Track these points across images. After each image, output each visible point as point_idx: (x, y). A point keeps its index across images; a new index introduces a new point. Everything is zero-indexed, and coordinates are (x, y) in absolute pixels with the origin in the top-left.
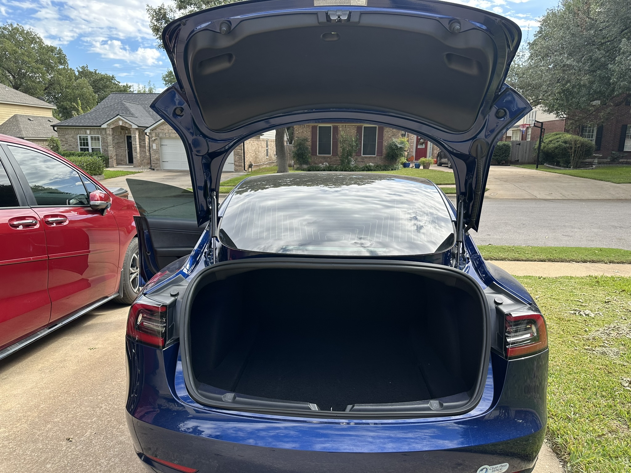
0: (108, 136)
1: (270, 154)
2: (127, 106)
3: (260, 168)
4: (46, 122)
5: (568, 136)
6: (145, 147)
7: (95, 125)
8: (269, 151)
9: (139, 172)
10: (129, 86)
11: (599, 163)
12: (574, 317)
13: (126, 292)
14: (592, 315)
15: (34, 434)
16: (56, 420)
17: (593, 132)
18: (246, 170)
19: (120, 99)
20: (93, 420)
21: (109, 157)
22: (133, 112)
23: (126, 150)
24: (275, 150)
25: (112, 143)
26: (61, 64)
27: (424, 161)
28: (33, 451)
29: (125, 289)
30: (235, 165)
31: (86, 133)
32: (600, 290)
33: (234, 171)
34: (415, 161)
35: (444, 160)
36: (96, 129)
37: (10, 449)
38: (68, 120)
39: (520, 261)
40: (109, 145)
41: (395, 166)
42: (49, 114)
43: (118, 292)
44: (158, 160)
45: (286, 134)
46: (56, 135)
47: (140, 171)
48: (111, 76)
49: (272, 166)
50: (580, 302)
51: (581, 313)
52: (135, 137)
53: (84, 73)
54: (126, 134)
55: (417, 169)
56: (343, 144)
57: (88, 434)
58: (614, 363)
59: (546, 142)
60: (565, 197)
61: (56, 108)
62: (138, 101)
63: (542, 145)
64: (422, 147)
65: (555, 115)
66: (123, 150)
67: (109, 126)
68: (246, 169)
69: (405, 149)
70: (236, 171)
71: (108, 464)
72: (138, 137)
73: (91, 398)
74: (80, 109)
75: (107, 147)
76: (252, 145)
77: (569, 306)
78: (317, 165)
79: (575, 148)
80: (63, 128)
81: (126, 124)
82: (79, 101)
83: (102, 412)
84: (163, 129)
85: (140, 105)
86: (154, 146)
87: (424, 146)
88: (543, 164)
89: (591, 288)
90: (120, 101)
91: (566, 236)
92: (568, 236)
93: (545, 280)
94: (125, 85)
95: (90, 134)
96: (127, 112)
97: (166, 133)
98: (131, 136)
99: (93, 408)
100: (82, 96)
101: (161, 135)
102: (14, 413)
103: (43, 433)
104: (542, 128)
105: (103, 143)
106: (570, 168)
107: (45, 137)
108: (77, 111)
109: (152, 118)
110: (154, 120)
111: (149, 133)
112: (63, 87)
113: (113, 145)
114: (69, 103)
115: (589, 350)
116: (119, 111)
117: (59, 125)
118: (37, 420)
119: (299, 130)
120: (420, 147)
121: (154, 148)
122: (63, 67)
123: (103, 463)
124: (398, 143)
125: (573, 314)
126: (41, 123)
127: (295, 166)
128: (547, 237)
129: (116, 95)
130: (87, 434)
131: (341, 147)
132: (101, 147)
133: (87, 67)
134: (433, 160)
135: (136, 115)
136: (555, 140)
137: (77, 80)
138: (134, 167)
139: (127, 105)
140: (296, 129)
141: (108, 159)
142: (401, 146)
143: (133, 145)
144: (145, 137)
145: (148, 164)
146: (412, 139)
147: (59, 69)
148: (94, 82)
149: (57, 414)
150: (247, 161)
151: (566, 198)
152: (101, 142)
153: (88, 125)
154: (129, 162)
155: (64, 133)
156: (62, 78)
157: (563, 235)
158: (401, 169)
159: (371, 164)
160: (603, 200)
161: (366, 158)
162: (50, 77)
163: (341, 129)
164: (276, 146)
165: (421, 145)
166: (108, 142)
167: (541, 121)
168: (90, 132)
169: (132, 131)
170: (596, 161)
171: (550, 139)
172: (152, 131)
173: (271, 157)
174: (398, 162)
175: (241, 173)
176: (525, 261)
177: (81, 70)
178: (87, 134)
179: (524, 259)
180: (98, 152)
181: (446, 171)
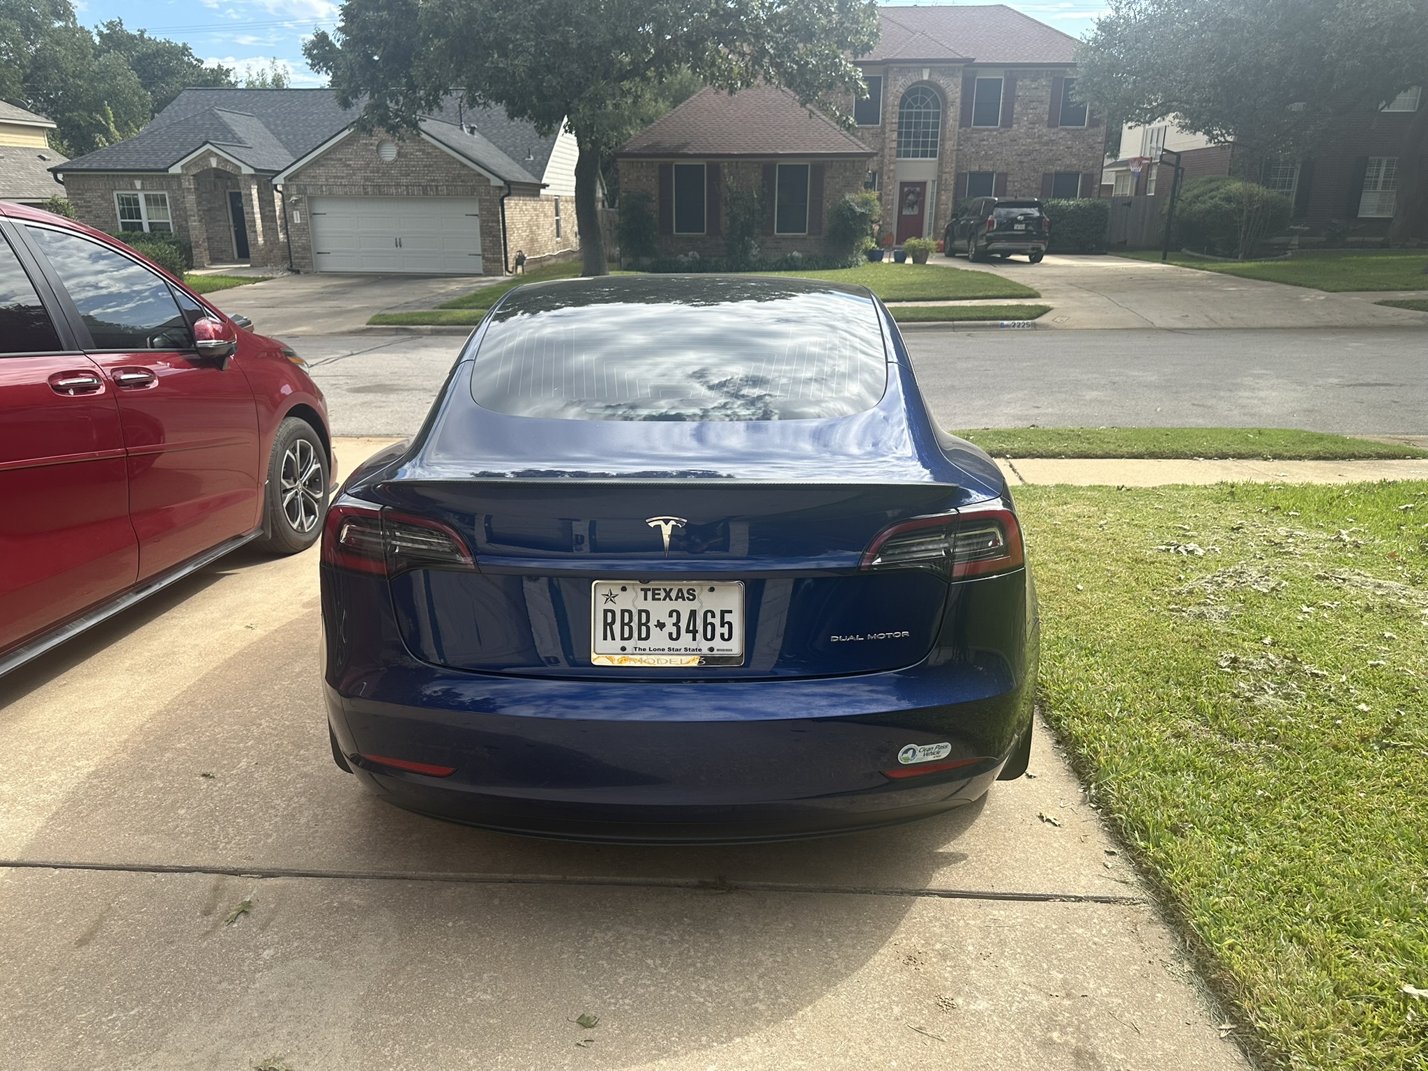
0: (186, 194)
1: (565, 232)
2: (225, 119)
3: (542, 266)
4: (34, 160)
5: (1236, 186)
6: (274, 218)
7: (152, 166)
8: (562, 224)
9: (264, 279)
10: (225, 69)
11: (1302, 246)
12: (1163, 557)
13: (276, 528)
14: (1200, 552)
15: (144, 768)
16: (178, 746)
17: (1292, 175)
18: (510, 270)
19: (206, 103)
20: (249, 744)
21: (193, 244)
22: (241, 135)
23: (229, 226)
24: (576, 222)
25: (196, 210)
26: (59, 17)
27: (914, 246)
28: (147, 792)
29: (274, 522)
30: (484, 258)
31: (133, 187)
32: (1232, 508)
33: (482, 272)
34: (897, 246)
35: (959, 243)
36: (157, 176)
37: (104, 790)
38: (88, 156)
39: (1092, 458)
40: (191, 216)
41: (850, 259)
42: (40, 142)
43: (262, 528)
44: (306, 248)
45: (601, 184)
46: (62, 191)
47: (266, 276)
48: (181, 45)
49: (571, 260)
50: (1185, 529)
51: (1180, 549)
52: (251, 195)
53: (115, 38)
54: (227, 187)
55: (900, 265)
56: (731, 207)
57: (243, 764)
58: (1214, 632)
59: (1187, 199)
60: (1216, 323)
61: (55, 126)
62: (251, 108)
63: (1178, 205)
64: (912, 213)
65: (1206, 137)
66: (224, 226)
67: (187, 169)
68: (510, 266)
69: (873, 219)
70: (487, 273)
71: (288, 805)
72: (256, 195)
73: (238, 711)
74: (112, 127)
75: (186, 221)
76: (521, 210)
77: (1160, 538)
78: (673, 258)
79: (1249, 212)
80: (77, 175)
81: (226, 165)
82: (109, 108)
83: (264, 733)
84: (313, 177)
85: (255, 119)
86: (297, 218)
87: (915, 211)
88: (1180, 250)
89: (1215, 506)
90: (207, 108)
91: (1199, 405)
92: (1203, 406)
93: (1128, 493)
94: (216, 68)
95: (143, 189)
96: (227, 135)
97: (322, 185)
98: (240, 193)
99: (245, 726)
100: (113, 96)
101: (310, 190)
102: (98, 737)
103: (159, 766)
104: (1177, 166)
105: (176, 210)
106: (1237, 258)
107: (34, 196)
108: (105, 131)
109: (287, 148)
110: (292, 153)
111: (283, 186)
112: (66, 75)
113: (199, 216)
114: (85, 114)
115: (1177, 612)
116: (207, 134)
117: (67, 167)
118: (144, 747)
119: (629, 175)
120: (908, 213)
121: (296, 222)
122: (62, 24)
123: (279, 805)
124: (857, 204)
125: (1164, 551)
126: (22, 163)
127: (622, 259)
128: (1158, 409)
129: (198, 93)
130: (241, 765)
131: (727, 214)
132: (170, 221)
133: (122, 24)
134: (934, 243)
135: (247, 141)
136: (1206, 193)
137: (100, 56)
138: (251, 266)
139: (227, 117)
140: (623, 171)
141: (191, 248)
142: (863, 211)
143: (245, 216)
144: (273, 195)
145: (284, 258)
146: (889, 195)
147: (54, 30)
148: (139, 60)
149: (180, 737)
150: (512, 249)
151: (1217, 326)
152: (171, 208)
153: (138, 167)
154: (240, 256)
155: (81, 187)
156: (63, 52)
157: (1193, 404)
158: (863, 265)
159: (795, 254)
160: (1295, 328)
161: (784, 239)
162: (34, 48)
163: (726, 171)
164: (577, 214)
165: (910, 209)
166: (188, 208)
167: (1175, 150)
168: (142, 183)
169: (243, 182)
170: (1295, 241)
171: (1196, 192)
172: (289, 180)
173: (568, 239)
174: (858, 249)
175: (501, 279)
176: (1102, 458)
177: (106, 31)
178: (136, 190)
179: (1099, 453)
180: (165, 232)
181: (964, 269)
